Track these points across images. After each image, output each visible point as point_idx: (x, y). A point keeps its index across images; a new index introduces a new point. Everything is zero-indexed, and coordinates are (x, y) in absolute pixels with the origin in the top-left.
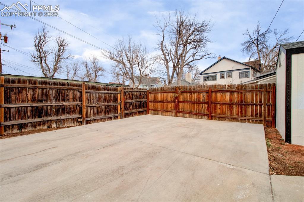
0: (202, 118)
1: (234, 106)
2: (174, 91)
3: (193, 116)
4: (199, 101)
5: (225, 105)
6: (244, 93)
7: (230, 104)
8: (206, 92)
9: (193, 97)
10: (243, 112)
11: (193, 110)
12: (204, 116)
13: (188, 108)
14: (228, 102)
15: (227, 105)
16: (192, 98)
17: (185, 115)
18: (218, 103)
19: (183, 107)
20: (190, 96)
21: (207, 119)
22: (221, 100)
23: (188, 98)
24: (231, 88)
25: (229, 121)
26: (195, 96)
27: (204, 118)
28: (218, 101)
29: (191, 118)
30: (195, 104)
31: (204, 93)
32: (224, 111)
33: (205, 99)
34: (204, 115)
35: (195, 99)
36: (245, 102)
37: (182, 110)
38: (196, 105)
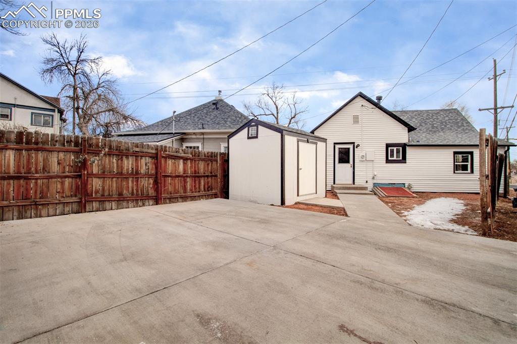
0: (144, 205)
1: (188, 179)
2: (73, 147)
3: (125, 204)
4: (137, 173)
5: (177, 179)
6: (197, 162)
7: (184, 177)
8: (151, 157)
9: (126, 165)
10: (197, 186)
11: (125, 192)
12: (147, 201)
13: (114, 189)
14: (181, 174)
15: (180, 178)
16: (122, 168)
17: (108, 205)
18: (168, 176)
19: (101, 188)
20: (117, 161)
21: (152, 205)
22: (172, 171)
23: (113, 167)
24: (185, 153)
25: (183, 202)
26: (130, 163)
27: (147, 204)
28: (170, 172)
29: (123, 208)
30: (130, 179)
31: (147, 158)
32: (177, 187)
33: (148, 169)
34: (148, 198)
35: (130, 169)
36: (198, 173)
37: (99, 195)
38: (133, 182)
